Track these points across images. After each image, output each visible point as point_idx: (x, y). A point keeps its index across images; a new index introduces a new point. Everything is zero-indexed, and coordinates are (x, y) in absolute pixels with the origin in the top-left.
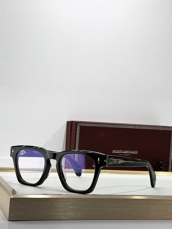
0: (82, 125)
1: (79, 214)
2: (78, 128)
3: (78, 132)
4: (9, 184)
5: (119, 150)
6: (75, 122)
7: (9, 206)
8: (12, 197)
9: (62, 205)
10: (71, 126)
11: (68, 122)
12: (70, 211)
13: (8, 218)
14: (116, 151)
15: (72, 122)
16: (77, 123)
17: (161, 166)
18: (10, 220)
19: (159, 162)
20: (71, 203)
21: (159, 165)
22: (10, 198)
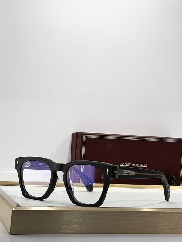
0: (88, 136)
1: (84, 227)
2: (84, 140)
3: (84, 144)
4: (11, 197)
5: (127, 163)
6: (80, 133)
7: (11, 218)
8: (14, 209)
9: (67, 218)
10: (77, 137)
11: (73, 134)
12: (75, 225)
13: (9, 231)
14: (124, 165)
15: (77, 133)
16: (82, 134)
17: (172, 180)
18: (11, 234)
19: (169, 176)
20: (76, 215)
21: (169, 179)
22: (12, 210)
